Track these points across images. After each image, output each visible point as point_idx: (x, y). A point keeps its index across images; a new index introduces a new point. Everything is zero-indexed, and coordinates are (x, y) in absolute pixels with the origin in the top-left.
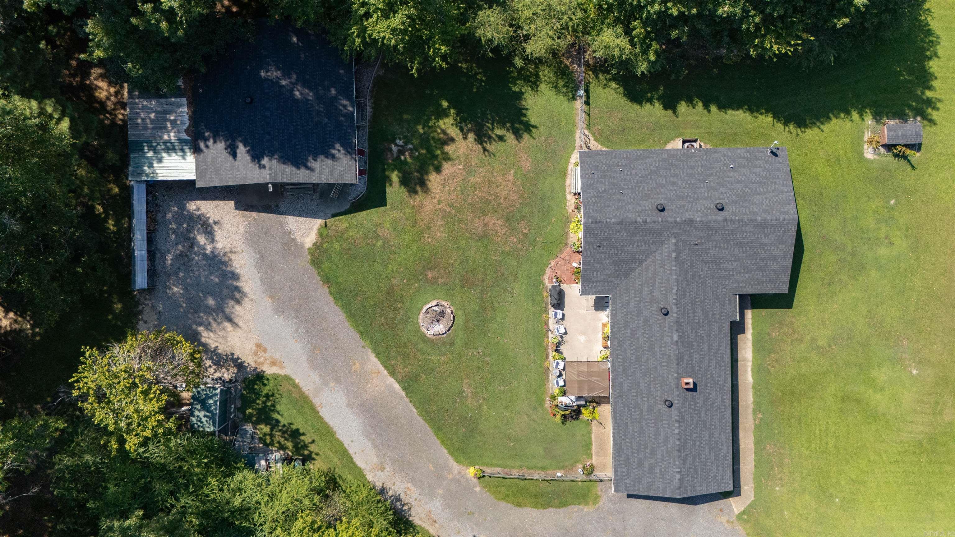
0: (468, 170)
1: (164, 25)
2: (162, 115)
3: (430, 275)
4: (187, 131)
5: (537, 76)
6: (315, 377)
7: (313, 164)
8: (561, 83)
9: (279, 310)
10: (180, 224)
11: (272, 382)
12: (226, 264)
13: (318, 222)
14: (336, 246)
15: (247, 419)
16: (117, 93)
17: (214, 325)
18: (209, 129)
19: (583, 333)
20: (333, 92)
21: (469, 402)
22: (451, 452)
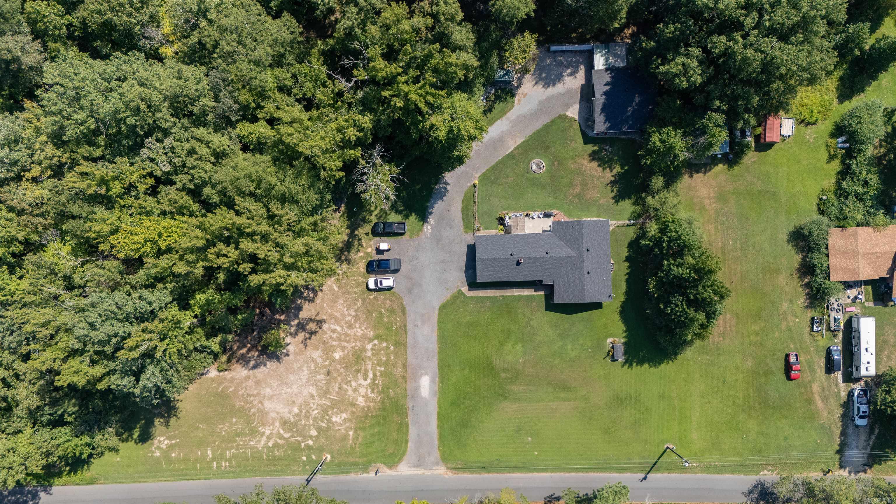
0: (599, 178)
1: (654, 66)
2: (620, 57)
3: (556, 163)
4: (613, 66)
5: (638, 205)
6: (513, 117)
7: (602, 115)
8: (635, 215)
9: (540, 102)
10: (575, 62)
11: (511, 100)
12: (559, 81)
13: (576, 117)
14: (567, 125)
15: (496, 91)
16: (626, 37)
17: (534, 77)
18: (615, 74)
19: (533, 226)
20: (630, 122)
21: (504, 180)
22: (484, 174)
